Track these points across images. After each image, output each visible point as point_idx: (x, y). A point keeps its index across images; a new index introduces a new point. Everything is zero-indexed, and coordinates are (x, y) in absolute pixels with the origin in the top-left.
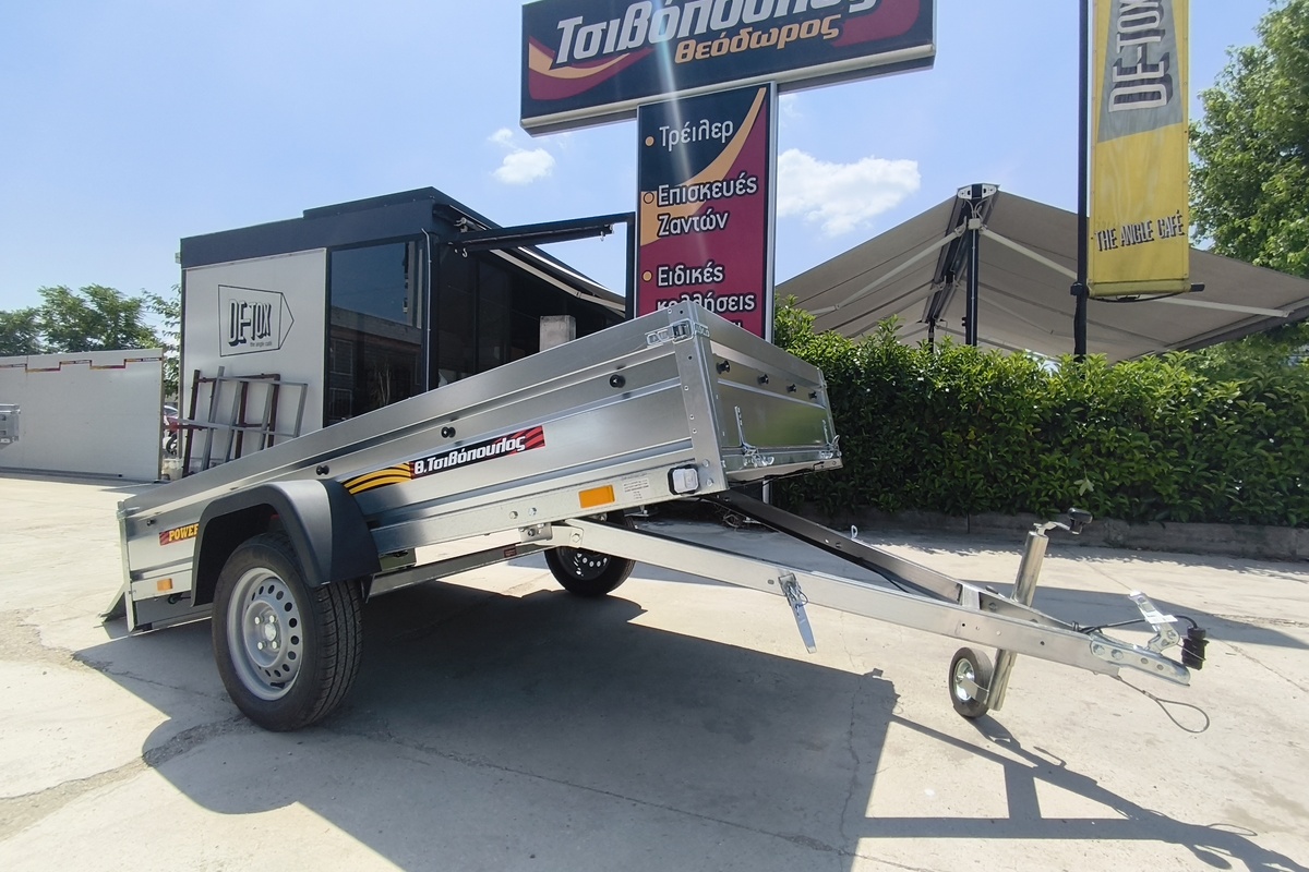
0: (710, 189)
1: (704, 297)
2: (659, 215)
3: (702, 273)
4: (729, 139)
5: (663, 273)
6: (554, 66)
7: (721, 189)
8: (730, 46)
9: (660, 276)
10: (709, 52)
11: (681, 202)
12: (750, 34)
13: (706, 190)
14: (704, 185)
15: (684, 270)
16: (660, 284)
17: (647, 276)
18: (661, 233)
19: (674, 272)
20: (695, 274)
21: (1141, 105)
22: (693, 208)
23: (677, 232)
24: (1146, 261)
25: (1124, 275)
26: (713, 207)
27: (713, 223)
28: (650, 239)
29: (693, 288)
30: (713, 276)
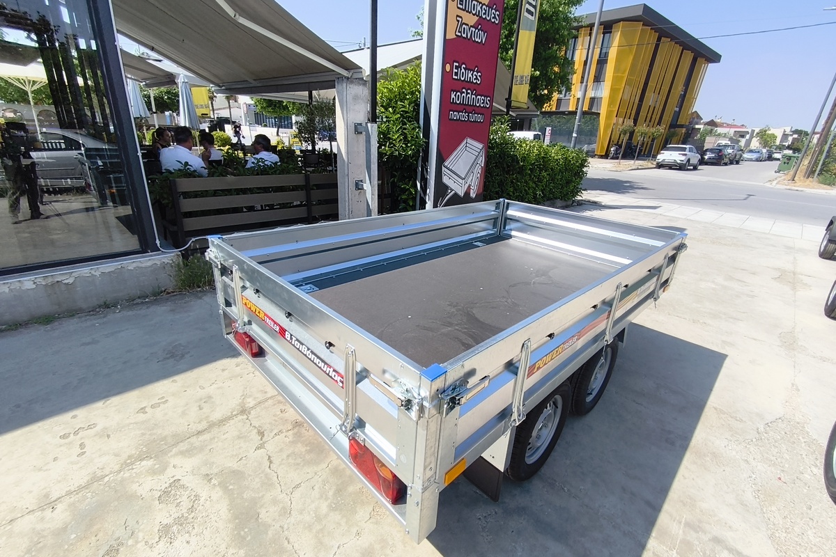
0: (481, 8)
1: (472, 94)
2: (457, 16)
3: (472, 75)
5: (457, 67)
7: (486, 11)
9: (455, 70)
11: (467, 12)
13: (479, 8)
14: (480, 3)
15: (465, 69)
16: (454, 77)
17: (448, 68)
18: (458, 33)
19: (461, 70)
20: (470, 75)
21: (530, 16)
22: (472, 20)
23: (464, 36)
24: (521, 93)
25: (517, 98)
26: (482, 24)
27: (480, 37)
28: (451, 36)
29: (468, 85)
30: (476, 79)
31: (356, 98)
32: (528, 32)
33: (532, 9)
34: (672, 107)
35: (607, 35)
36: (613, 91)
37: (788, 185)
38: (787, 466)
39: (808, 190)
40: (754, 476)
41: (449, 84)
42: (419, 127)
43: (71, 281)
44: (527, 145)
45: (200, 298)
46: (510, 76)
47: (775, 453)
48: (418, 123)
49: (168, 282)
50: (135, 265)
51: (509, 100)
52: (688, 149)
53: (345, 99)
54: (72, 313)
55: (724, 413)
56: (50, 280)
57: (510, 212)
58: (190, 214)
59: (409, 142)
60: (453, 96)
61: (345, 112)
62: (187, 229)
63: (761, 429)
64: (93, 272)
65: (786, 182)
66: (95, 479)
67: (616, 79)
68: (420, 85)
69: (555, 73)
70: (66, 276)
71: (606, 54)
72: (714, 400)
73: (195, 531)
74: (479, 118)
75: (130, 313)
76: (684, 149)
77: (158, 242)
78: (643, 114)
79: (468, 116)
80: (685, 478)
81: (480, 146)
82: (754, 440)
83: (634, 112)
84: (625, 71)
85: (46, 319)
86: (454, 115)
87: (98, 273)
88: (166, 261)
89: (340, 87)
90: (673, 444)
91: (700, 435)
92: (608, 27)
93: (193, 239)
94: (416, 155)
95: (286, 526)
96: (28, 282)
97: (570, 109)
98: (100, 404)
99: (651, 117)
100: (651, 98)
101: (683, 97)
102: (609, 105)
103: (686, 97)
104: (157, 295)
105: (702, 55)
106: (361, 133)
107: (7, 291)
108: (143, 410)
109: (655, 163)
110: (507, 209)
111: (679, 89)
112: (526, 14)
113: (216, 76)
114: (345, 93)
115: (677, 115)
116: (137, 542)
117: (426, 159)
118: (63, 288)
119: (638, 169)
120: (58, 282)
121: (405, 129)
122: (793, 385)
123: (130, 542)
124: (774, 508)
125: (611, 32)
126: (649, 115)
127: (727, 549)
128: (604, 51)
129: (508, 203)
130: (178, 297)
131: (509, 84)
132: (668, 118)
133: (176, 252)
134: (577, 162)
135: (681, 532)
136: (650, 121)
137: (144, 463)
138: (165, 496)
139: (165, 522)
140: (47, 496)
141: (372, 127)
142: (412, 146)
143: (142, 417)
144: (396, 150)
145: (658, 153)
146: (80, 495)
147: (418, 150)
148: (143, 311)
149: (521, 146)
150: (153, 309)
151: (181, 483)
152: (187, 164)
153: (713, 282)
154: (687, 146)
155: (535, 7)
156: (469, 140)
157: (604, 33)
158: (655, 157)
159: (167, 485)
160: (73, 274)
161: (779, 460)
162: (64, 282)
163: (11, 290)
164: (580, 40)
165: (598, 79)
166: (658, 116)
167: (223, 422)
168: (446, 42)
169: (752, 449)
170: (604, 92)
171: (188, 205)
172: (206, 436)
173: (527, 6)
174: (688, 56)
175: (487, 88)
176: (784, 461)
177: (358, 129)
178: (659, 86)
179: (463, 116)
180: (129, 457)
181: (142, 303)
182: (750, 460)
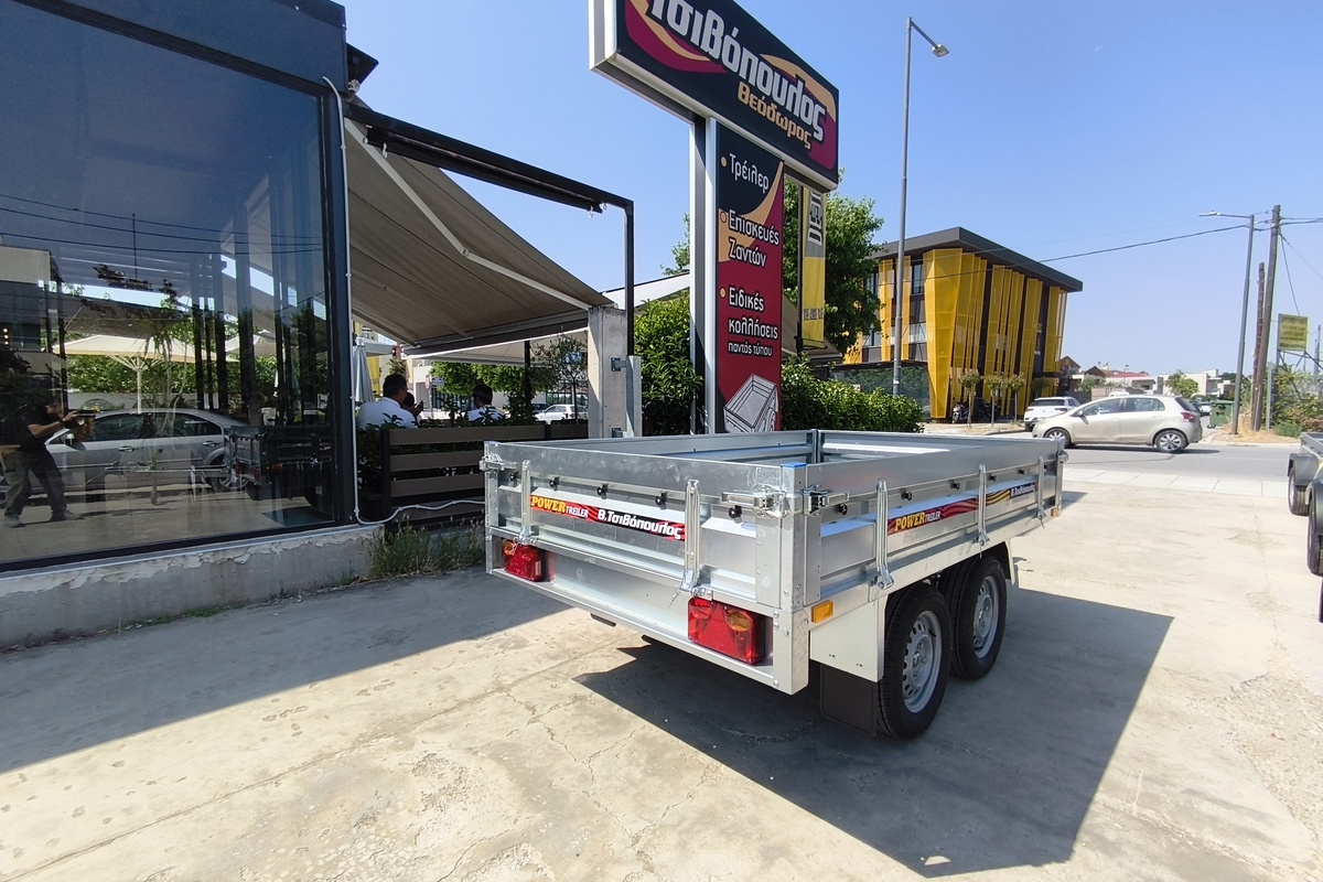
0: (757, 228)
1: (755, 323)
2: (730, 238)
3: (753, 301)
4: (767, 191)
5: (733, 293)
6: (649, 13)
7: (763, 232)
8: (767, 111)
9: (732, 296)
10: (756, 106)
11: (741, 233)
12: (776, 111)
13: (754, 229)
14: (755, 224)
15: (744, 294)
16: (731, 303)
17: (723, 293)
18: (732, 256)
19: (739, 295)
20: (750, 301)
21: (816, 241)
22: (748, 241)
23: (740, 258)
24: (815, 330)
25: (809, 335)
26: (758, 245)
27: (759, 260)
28: (724, 258)
29: (748, 312)
30: (758, 305)
31: (613, 329)
32: (816, 259)
33: (819, 234)
34: (1030, 351)
35: (917, 267)
36: (940, 333)
37: (1231, 440)
38: (1282, 723)
39: (1263, 445)
40: (1234, 733)
41: (724, 312)
42: (690, 364)
43: (244, 559)
44: (833, 389)
45: (407, 585)
46: (797, 311)
47: (1261, 711)
48: (688, 357)
49: (363, 565)
50: (325, 540)
51: (799, 339)
52: (1066, 402)
53: (600, 331)
54: (239, 605)
55: (1180, 674)
56: (220, 557)
57: (827, 446)
58: (402, 475)
59: (678, 382)
60: (731, 325)
61: (600, 345)
62: (394, 494)
63: (1237, 687)
64: (274, 548)
65: (1227, 437)
66: (321, 756)
67: (940, 319)
68: (688, 317)
69: (857, 310)
70: (239, 552)
71: (921, 289)
72: (1161, 661)
73: (471, 799)
74: (767, 351)
75: (316, 602)
76: (1062, 402)
77: (357, 510)
78: (989, 361)
79: (752, 348)
80: (1135, 736)
81: (771, 386)
82: (1229, 698)
83: (976, 359)
84: (950, 309)
85: (207, 611)
86: (734, 348)
87: (278, 551)
88: (365, 536)
89: (594, 318)
90: (1111, 705)
91: (1147, 695)
92: (917, 257)
93: (401, 509)
94: (688, 397)
95: (591, 792)
96: (193, 559)
97: (883, 360)
98: (306, 688)
99: (1003, 365)
100: (996, 341)
101: (1042, 337)
102: (939, 350)
103: (1047, 334)
104: (349, 583)
105: (1055, 284)
106: (619, 370)
107: (165, 569)
108: (364, 692)
109: (1023, 425)
110: (823, 442)
111: (1033, 326)
112: (810, 239)
113: (411, 332)
114: (600, 324)
115: (1040, 360)
116: (397, 810)
117: (701, 402)
118: (234, 566)
119: (999, 433)
120: (229, 559)
121: (673, 366)
122: (1276, 644)
123: (388, 811)
124: (1268, 762)
125: (921, 263)
126: (1000, 362)
127: (1208, 799)
128: (917, 285)
129: (823, 434)
130: (377, 584)
131: (798, 319)
132: (1027, 364)
133: (380, 523)
134: (906, 412)
135: (1139, 786)
136: (1003, 370)
137: (381, 740)
138: (419, 768)
139: (428, 792)
140: (264, 772)
141: (634, 360)
142: (683, 386)
143: (364, 699)
144: (662, 393)
145: (1025, 410)
146: (308, 770)
147: (691, 393)
148: (333, 600)
149: (826, 392)
150: (345, 597)
151: (438, 757)
152: (395, 417)
153: (1138, 545)
154: (1065, 398)
155: (821, 231)
156: (756, 378)
157: (913, 265)
158: (1021, 417)
159: (420, 759)
160: (250, 550)
161: (1269, 717)
162: (236, 560)
163: (170, 569)
164: (881, 274)
165: (916, 318)
166: (1013, 364)
167: (474, 700)
168: (719, 266)
169: (1227, 707)
170: (928, 334)
171: (400, 463)
172: (457, 714)
173: (811, 230)
174: (1036, 288)
175: (772, 316)
176: (1276, 719)
177: (615, 365)
178: (1004, 324)
179: (747, 349)
180: (361, 735)
181: (329, 592)
182: (1227, 717)
